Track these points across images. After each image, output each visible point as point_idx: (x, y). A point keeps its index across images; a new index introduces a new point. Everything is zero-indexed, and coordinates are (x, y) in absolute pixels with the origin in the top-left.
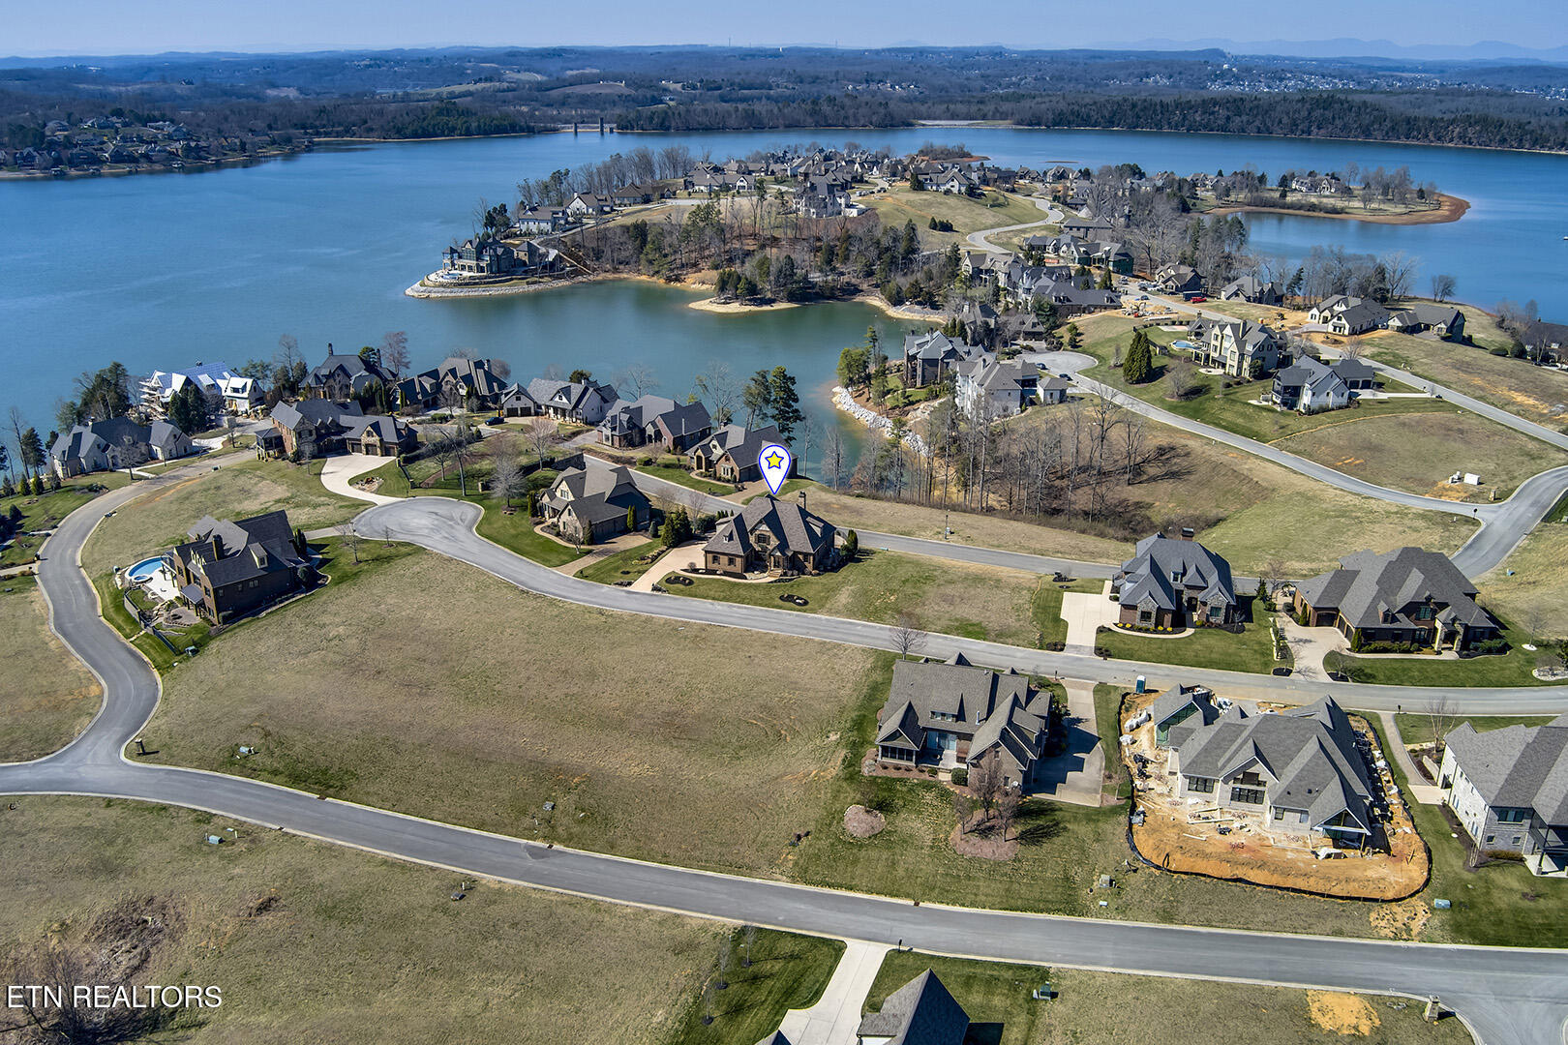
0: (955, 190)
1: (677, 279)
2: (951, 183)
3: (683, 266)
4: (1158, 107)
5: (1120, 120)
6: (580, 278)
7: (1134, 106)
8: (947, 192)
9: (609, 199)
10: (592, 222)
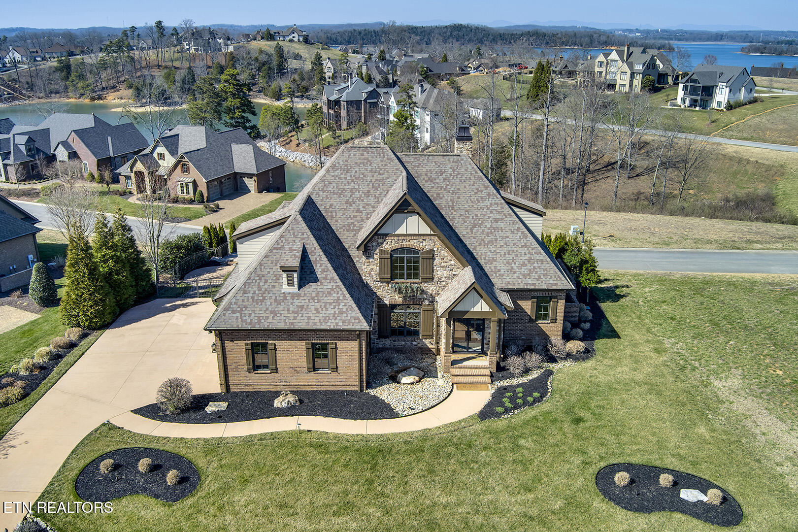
0: (296, 39)
1: (100, 98)
2: (293, 35)
3: (103, 89)
4: (373, 33)
5: (353, 40)
6: (17, 102)
7: (360, 33)
8: (291, 41)
9: (39, 51)
10: (26, 66)
